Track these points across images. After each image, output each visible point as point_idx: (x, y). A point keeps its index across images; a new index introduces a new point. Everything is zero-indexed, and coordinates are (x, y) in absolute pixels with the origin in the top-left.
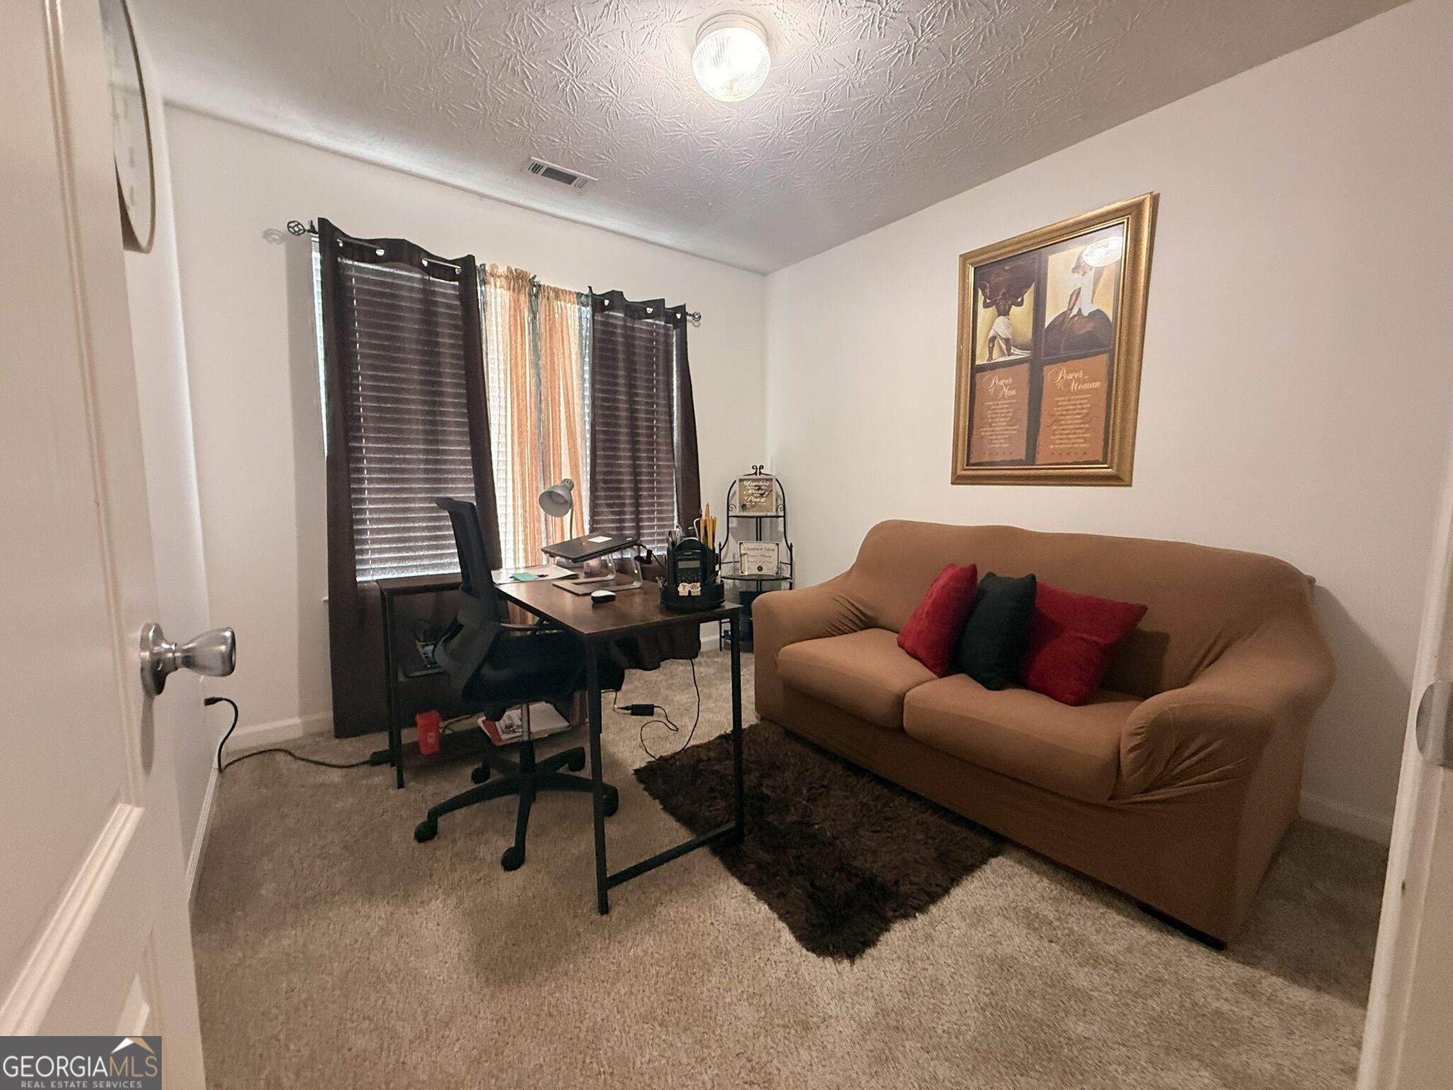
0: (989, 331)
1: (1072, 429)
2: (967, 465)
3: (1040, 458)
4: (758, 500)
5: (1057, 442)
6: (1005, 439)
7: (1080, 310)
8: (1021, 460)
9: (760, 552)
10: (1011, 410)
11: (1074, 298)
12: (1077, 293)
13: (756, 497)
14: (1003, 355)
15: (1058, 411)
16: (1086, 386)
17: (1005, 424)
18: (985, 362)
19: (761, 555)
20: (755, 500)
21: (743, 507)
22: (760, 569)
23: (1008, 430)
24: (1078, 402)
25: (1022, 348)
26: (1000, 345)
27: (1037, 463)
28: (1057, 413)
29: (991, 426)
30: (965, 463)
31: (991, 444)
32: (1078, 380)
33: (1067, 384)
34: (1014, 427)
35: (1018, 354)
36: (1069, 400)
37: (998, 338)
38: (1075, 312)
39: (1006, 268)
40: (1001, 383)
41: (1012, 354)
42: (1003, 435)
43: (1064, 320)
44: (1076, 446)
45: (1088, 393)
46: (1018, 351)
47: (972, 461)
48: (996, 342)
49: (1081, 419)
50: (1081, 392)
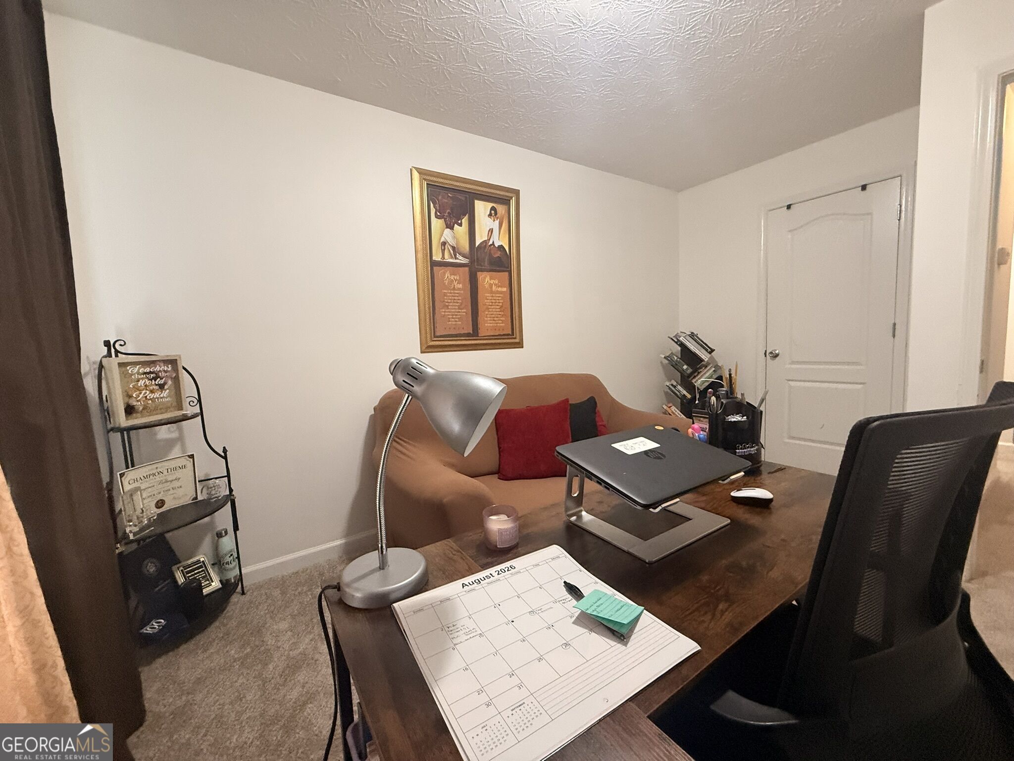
0: (441, 238)
1: (495, 314)
2: (435, 337)
3: (482, 333)
4: (157, 395)
5: (489, 322)
6: (458, 318)
7: (493, 242)
8: (470, 333)
9: (158, 478)
10: (460, 298)
11: (490, 233)
12: (491, 231)
13: (152, 392)
14: (452, 258)
15: (488, 302)
16: (500, 289)
17: (457, 307)
18: (440, 260)
19: (161, 482)
20: (152, 396)
21: (130, 410)
22: (160, 504)
23: (459, 312)
24: (497, 298)
25: (464, 256)
26: (448, 248)
27: (479, 335)
28: (487, 304)
29: (448, 309)
30: (433, 337)
31: (449, 321)
32: (496, 285)
33: (491, 285)
34: (463, 311)
35: (461, 260)
36: (492, 296)
37: (447, 244)
38: (491, 242)
39: (449, 195)
40: (452, 277)
41: (458, 259)
42: (456, 315)
43: (485, 246)
44: (498, 325)
45: (501, 294)
46: (461, 258)
47: (438, 334)
48: (446, 246)
49: (499, 308)
50: (498, 292)
